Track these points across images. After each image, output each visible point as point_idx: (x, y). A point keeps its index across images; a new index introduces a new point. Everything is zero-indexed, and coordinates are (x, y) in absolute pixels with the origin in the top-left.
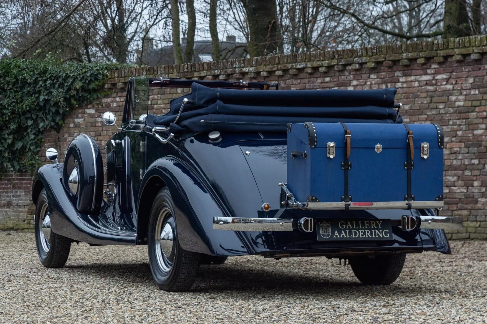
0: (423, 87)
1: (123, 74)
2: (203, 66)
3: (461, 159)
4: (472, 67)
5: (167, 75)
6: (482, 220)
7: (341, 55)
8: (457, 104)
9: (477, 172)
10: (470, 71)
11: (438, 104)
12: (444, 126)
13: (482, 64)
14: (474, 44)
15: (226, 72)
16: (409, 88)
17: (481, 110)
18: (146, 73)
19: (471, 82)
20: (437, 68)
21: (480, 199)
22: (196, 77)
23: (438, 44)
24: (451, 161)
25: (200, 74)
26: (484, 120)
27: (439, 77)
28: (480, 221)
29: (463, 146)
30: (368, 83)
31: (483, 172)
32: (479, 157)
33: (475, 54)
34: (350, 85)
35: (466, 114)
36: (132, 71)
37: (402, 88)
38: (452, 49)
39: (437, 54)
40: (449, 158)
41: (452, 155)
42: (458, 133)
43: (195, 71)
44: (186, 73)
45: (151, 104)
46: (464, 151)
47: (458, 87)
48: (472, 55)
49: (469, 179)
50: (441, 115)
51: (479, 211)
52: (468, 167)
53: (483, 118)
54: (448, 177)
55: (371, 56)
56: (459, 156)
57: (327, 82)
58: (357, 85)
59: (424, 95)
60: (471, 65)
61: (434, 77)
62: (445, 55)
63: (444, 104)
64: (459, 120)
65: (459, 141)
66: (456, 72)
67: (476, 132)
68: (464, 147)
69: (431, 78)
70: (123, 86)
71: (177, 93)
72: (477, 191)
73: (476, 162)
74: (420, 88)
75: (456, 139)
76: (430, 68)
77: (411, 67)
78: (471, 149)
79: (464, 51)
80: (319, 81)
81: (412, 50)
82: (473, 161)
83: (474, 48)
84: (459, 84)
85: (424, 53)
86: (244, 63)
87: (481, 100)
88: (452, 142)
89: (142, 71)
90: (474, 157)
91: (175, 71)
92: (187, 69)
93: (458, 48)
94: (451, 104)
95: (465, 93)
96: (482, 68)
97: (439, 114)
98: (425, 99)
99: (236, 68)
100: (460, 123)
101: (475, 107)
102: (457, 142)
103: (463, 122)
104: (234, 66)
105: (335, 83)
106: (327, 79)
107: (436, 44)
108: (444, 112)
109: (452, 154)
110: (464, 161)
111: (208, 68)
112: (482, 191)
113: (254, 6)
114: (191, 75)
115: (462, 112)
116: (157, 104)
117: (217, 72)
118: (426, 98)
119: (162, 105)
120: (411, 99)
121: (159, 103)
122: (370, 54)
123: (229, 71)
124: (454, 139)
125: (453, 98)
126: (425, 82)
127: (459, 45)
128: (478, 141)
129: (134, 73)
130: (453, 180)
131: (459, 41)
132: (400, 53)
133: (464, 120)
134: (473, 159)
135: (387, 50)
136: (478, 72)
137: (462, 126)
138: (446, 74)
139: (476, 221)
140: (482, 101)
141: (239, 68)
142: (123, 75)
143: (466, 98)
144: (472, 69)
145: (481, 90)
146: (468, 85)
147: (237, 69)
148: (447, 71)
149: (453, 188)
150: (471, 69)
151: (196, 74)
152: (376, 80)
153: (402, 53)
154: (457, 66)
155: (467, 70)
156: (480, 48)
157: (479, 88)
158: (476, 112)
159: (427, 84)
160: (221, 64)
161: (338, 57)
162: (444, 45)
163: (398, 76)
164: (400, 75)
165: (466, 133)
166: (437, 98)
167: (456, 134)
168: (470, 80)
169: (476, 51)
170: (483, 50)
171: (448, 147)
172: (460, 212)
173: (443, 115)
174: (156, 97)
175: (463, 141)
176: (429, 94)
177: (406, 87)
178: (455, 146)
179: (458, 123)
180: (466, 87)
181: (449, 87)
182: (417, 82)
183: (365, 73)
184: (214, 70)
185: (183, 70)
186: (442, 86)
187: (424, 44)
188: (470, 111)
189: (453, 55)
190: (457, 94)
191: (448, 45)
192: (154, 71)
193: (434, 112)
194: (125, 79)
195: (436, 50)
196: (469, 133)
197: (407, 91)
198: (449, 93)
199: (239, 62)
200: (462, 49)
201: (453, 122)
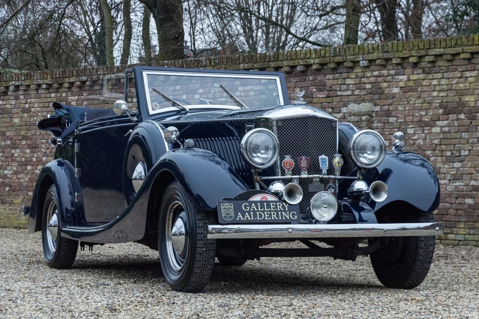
0: (258, 96)
1: (5, 78)
2: (73, 73)
4: (299, 78)
5: (42, 81)
7: (189, 65)
10: (297, 82)
13: (307, 76)
14: (300, 57)
15: (92, 78)
16: (246, 96)
18: (24, 78)
22: (67, 83)
23: (270, 56)
25: (70, 79)
30: (212, 91)
33: (300, 66)
34: (197, 93)
36: (12, 77)
37: (241, 96)
38: (281, 61)
39: (269, 65)
43: (66, 77)
44: (58, 79)
45: (29, 108)
48: (298, 67)
55: (214, 66)
57: (178, 90)
58: (203, 93)
60: (298, 77)
62: (275, 66)
70: (5, 90)
71: (51, 97)
74: (255, 97)
79: (291, 63)
80: (171, 88)
83: (299, 60)
85: (258, 64)
86: (107, 70)
89: (21, 76)
91: (49, 76)
92: (59, 75)
93: (287, 60)
96: (307, 79)
99: (100, 74)
104: (99, 73)
105: (185, 91)
106: (178, 87)
107: (268, 56)
111: (77, 74)
113: (162, 17)
114: (62, 81)
116: (34, 107)
117: (84, 78)
119: (38, 109)
121: (35, 106)
122: (213, 63)
123: (95, 77)
126: (259, 92)
127: (288, 58)
129: (14, 78)
131: (287, 54)
135: (227, 61)
136: (304, 83)
141: (102, 75)
142: (5, 80)
147: (101, 76)
150: (298, 80)
151: (67, 80)
152: (219, 89)
153: (240, 63)
155: (295, 81)
156: (304, 60)
159: (261, 93)
160: (88, 71)
161: (186, 66)
162: (275, 57)
163: (237, 85)
164: (239, 84)
168: (297, 90)
169: (301, 63)
174: (33, 100)
177: (243, 96)
180: (293, 96)
182: (252, 92)
183: (210, 82)
184: (81, 76)
185: (56, 75)
187: (258, 55)
189: (282, 67)
191: (278, 57)
192: (31, 76)
194: (6, 84)
195: (267, 62)
199: (103, 70)
200: (290, 61)
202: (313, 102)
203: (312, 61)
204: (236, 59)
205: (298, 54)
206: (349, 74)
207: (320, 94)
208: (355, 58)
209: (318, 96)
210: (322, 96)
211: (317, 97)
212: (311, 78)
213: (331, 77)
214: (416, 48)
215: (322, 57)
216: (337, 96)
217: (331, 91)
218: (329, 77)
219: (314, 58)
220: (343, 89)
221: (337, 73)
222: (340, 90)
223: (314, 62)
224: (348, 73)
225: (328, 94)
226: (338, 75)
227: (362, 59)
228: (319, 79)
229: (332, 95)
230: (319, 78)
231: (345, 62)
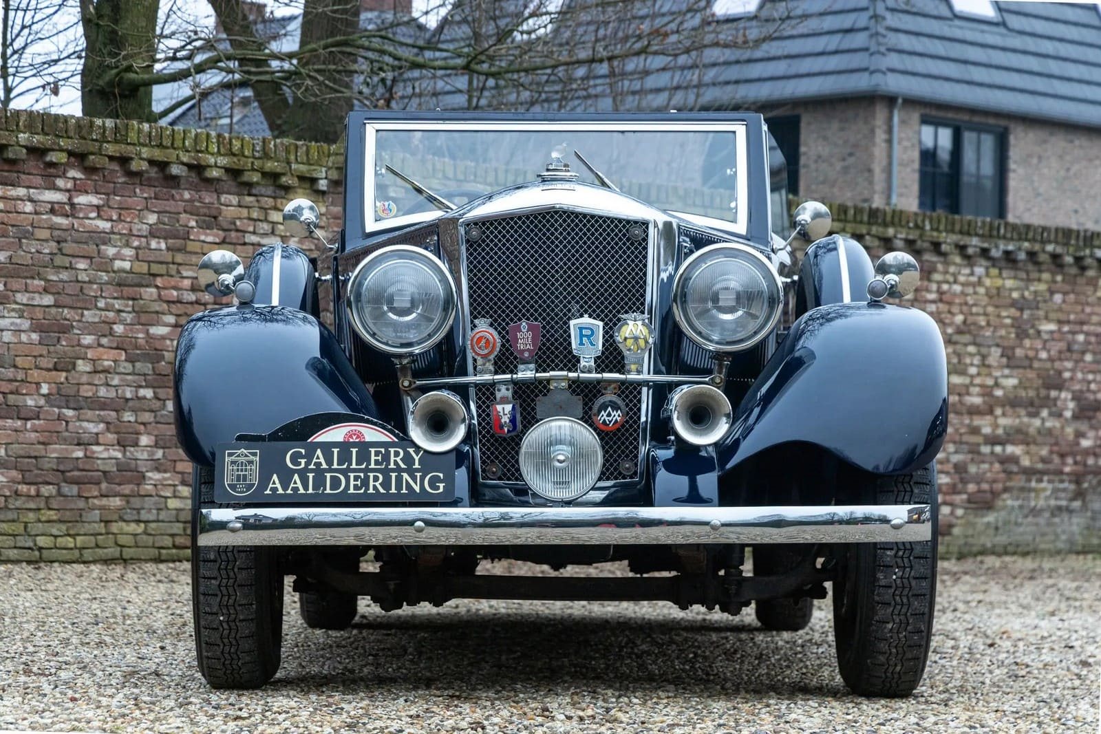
0: (44, 217)
3: (115, 386)
4: (156, 189)
6: (151, 518)
8: (118, 264)
9: (147, 417)
10: (151, 198)
11: (74, 261)
12: (87, 309)
13: (179, 188)
14: (181, 145)
16: (8, 212)
17: (167, 285)
19: (151, 222)
20: (81, 179)
21: (149, 474)
23: (104, 127)
24: (94, 388)
26: (172, 305)
27: (81, 199)
28: (146, 522)
29: (123, 358)
31: (162, 416)
32: (156, 384)
33: (178, 166)
35: (138, 289)
38: (134, 144)
39: (100, 149)
40: (90, 381)
41: (98, 375)
42: (115, 327)
46: (125, 368)
47: (122, 228)
48: (170, 165)
49: (130, 430)
50: (80, 284)
51: (147, 498)
52: (131, 404)
53: (168, 302)
54: (85, 424)
56: (112, 379)
59: (45, 234)
60: (154, 186)
61: (70, 199)
62: (117, 155)
63: (89, 261)
64: (119, 301)
65: (115, 345)
66: (122, 196)
67: (154, 330)
68: (126, 360)
69: (65, 200)
72: (145, 456)
73: (148, 393)
74: (35, 217)
75: (110, 341)
76: (64, 176)
77: (20, 167)
78: (138, 365)
79: (158, 154)
81: (43, 129)
82: (142, 392)
83: (181, 153)
84: (124, 221)
85: (70, 141)
87: (167, 263)
88: (100, 345)
90: (144, 384)
93: (144, 145)
94: (105, 265)
95: (136, 243)
96: (177, 197)
97: (78, 281)
98: (45, 244)
100: (122, 308)
101: (155, 275)
102: (112, 348)
103: (127, 306)
107: (100, 127)
108: (87, 279)
109: (95, 372)
110: (124, 391)
112: (156, 457)
115: (125, 285)
118: (46, 241)
120: (12, 240)
124: (104, 341)
125: (111, 251)
126: (50, 206)
127: (150, 141)
128: (156, 349)
130: (95, 430)
131: (150, 133)
132: (13, 131)
133: (131, 303)
134: (141, 387)
136: (169, 203)
137: (124, 315)
138: (99, 196)
139: (138, 521)
140: (171, 266)
143: (137, 254)
144: (155, 194)
145: (170, 241)
146: (145, 227)
148: (103, 191)
149: (95, 448)
150: (153, 195)
153: (18, 130)
154: (125, 183)
155: (145, 195)
156: (192, 154)
157: (165, 238)
158: (157, 287)
159: (52, 211)
162: (116, 132)
165: (131, 330)
166: (74, 245)
167: (111, 328)
168: (150, 217)
169: (185, 160)
170: (198, 159)
171: (89, 356)
172: (104, 501)
173: (85, 285)
175: (125, 346)
176: (56, 233)
178: (105, 357)
179: (117, 306)
180: (139, 230)
181: (104, 225)
182: (29, 203)
186: (87, 221)
188: (144, 282)
189: (133, 159)
190: (119, 244)
191: (127, 135)
193: (64, 275)
195: (96, 140)
196: (138, 331)
197: (6, 220)
198: (103, 238)
200: (153, 150)
201: (106, 304)
202: (188, 249)
203: (212, 161)
204: (6, 117)
205: (179, 137)
206: (279, 201)
207: (207, 235)
208: (309, 171)
209: (202, 238)
210: (210, 239)
211: (199, 241)
212: (187, 195)
213: (234, 200)
214: (440, 175)
215: (234, 155)
216: (245, 244)
217: (230, 230)
218: (230, 201)
219: (212, 154)
220: (262, 231)
221: (250, 195)
222: (254, 233)
223: (216, 163)
224: (274, 198)
225: (225, 238)
226: (252, 199)
227: (324, 175)
228: (207, 201)
229: (234, 241)
230: (208, 198)
231: (284, 174)
